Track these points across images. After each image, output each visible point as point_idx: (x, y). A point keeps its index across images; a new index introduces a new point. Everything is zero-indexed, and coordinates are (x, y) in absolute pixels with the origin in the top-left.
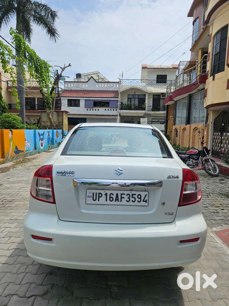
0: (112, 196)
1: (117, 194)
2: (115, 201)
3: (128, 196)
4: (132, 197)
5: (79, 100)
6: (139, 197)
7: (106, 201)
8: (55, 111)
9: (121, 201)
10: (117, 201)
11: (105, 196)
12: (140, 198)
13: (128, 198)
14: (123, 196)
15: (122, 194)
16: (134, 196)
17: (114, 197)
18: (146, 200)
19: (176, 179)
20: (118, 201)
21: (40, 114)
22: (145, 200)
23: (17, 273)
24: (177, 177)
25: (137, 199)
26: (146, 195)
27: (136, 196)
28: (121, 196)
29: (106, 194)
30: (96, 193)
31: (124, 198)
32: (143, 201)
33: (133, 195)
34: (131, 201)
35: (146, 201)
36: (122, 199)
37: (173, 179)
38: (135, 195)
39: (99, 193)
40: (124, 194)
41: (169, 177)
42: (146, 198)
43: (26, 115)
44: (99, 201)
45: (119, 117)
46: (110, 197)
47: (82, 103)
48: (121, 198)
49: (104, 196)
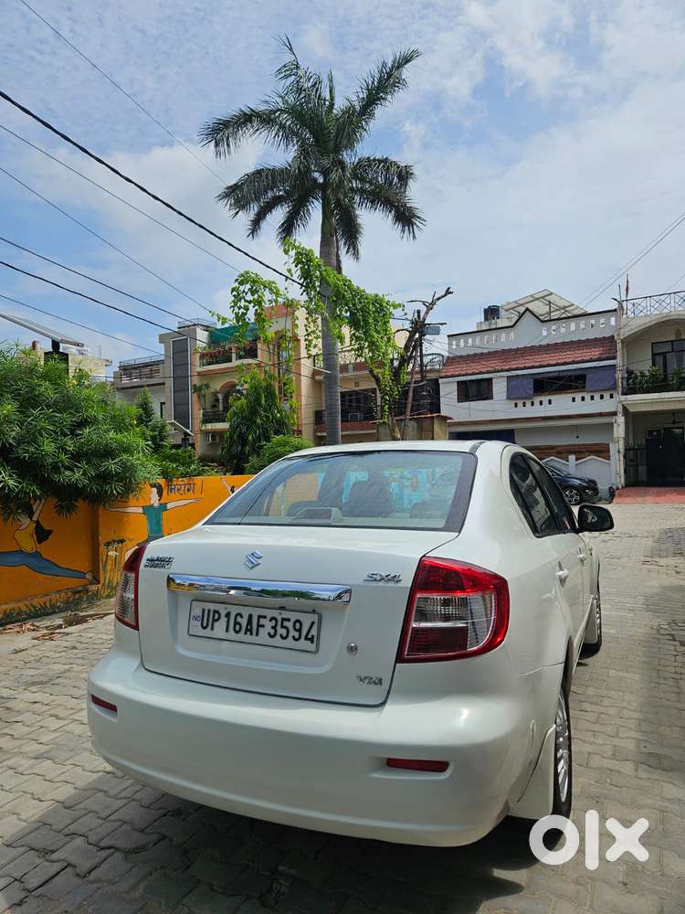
0: (239, 619)
1: (250, 616)
2: (246, 633)
3: (273, 623)
4: (282, 627)
5: (490, 380)
6: (298, 626)
7: (227, 631)
8: (410, 419)
9: (257, 634)
10: (249, 633)
11: (226, 619)
12: (300, 631)
13: (273, 627)
14: (262, 621)
15: (260, 617)
16: (286, 623)
17: (244, 622)
18: (313, 636)
19: (391, 584)
20: (251, 634)
21: (375, 431)
22: (309, 636)
23: (116, 797)
24: (395, 579)
25: (293, 633)
26: (313, 623)
27: (289, 625)
28: (258, 621)
29: (228, 615)
30: (209, 611)
31: (263, 626)
32: (306, 638)
33: (283, 620)
34: (278, 637)
35: (312, 640)
36: (260, 628)
37: (381, 584)
38: (288, 620)
39: (215, 612)
40: (265, 617)
41: (372, 578)
42: (314, 632)
43: (342, 436)
44: (212, 629)
45: (621, 419)
46: (236, 623)
47: (500, 387)
48: (259, 626)
49: (224, 619)
